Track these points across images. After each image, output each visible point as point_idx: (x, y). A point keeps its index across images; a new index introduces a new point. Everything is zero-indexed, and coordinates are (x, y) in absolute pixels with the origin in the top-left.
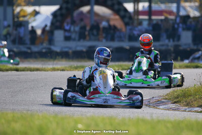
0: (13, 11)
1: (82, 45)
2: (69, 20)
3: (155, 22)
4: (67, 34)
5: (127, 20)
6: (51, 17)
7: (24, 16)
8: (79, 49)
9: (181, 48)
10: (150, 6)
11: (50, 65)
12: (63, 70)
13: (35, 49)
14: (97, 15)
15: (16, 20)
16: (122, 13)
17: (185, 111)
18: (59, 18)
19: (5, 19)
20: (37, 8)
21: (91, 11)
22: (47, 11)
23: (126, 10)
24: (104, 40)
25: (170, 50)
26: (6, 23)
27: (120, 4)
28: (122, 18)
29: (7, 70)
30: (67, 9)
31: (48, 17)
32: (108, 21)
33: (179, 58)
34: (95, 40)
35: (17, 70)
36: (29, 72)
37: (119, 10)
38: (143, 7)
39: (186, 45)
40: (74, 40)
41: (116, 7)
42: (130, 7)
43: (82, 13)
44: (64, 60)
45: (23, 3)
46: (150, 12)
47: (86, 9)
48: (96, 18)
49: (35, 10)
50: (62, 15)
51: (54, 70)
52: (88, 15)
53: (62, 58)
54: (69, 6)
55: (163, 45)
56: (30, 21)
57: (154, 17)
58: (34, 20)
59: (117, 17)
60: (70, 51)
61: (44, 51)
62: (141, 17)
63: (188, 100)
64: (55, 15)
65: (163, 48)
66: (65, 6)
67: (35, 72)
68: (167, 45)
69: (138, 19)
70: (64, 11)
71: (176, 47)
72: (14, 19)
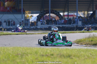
0: (25, 15)
1: (47, 26)
2: (42, 18)
3: (69, 19)
4: (42, 23)
5: (61, 18)
6: (37, 17)
7: (28, 17)
8: (46, 27)
9: (78, 27)
10: (68, 14)
11: (37, 32)
12: (41, 34)
13: (32, 27)
14: (51, 16)
15: (26, 18)
16: (59, 16)
17: (80, 46)
18: (39, 18)
19: (22, 18)
20: (32, 15)
21: (49, 15)
22: (35, 15)
23: (60, 15)
24: (54, 24)
25: (75, 27)
26: (22, 20)
27: (59, 13)
28: (59, 17)
29: (24, 34)
30: (42, 15)
31: (36, 17)
32: (55, 18)
33: (78, 30)
34: (51, 24)
35: (27, 34)
36: (30, 35)
37: (58, 15)
38: (66, 14)
39: (79, 25)
40: (44, 24)
41: (57, 14)
42: (62, 14)
43: (46, 16)
44: (41, 31)
45: (28, 13)
46: (68, 15)
47: (48, 15)
48: (51, 18)
49: (31, 15)
50: (40, 17)
51: (38, 34)
52: (48, 17)
53: (40, 30)
54: (42, 14)
55: (72, 26)
56: (30, 19)
57: (69, 17)
58: (32, 19)
59: (58, 17)
60: (43, 28)
61: (35, 28)
62: (65, 17)
63: (81, 43)
64: (38, 17)
65: (73, 26)
66: (41, 14)
67: (32, 35)
68: (74, 26)
69: (64, 18)
70: (41, 16)
71: (77, 26)
72: (25, 18)
